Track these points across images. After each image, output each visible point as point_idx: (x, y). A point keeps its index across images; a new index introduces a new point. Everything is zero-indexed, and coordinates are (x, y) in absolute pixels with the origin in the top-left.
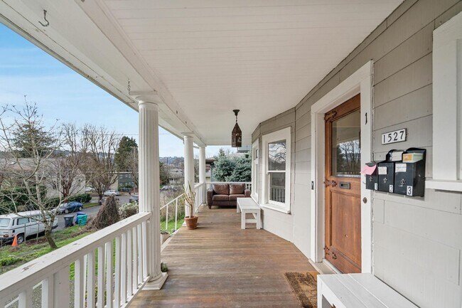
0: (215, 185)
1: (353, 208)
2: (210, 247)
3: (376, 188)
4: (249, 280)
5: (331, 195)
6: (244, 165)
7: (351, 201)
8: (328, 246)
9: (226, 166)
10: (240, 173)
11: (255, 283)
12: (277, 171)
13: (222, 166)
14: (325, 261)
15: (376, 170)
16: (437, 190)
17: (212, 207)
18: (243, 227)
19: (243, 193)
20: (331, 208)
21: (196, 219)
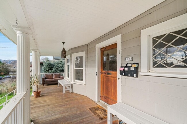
0: (46, 75)
1: (112, 81)
2: (51, 104)
3: (124, 75)
4: (76, 115)
5: (103, 77)
6: (59, 65)
7: (111, 79)
8: (102, 95)
9: (50, 66)
10: (57, 69)
11: (79, 115)
12: (79, 68)
13: (48, 66)
14: (101, 100)
15: (124, 69)
16: (142, 75)
17: (45, 85)
18: (64, 92)
19: (60, 78)
20: (103, 82)
21: (40, 92)
